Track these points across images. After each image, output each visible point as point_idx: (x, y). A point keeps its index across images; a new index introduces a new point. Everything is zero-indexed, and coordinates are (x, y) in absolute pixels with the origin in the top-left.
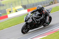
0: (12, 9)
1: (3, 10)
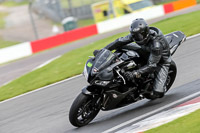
1: (80, 8)
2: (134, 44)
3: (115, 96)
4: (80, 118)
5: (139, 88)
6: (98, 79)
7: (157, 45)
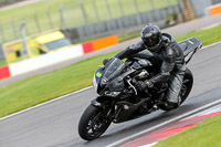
0: (24, 44)
2: (146, 51)
3: (126, 107)
4: (90, 131)
5: (152, 99)
6: (107, 89)
7: (170, 52)
